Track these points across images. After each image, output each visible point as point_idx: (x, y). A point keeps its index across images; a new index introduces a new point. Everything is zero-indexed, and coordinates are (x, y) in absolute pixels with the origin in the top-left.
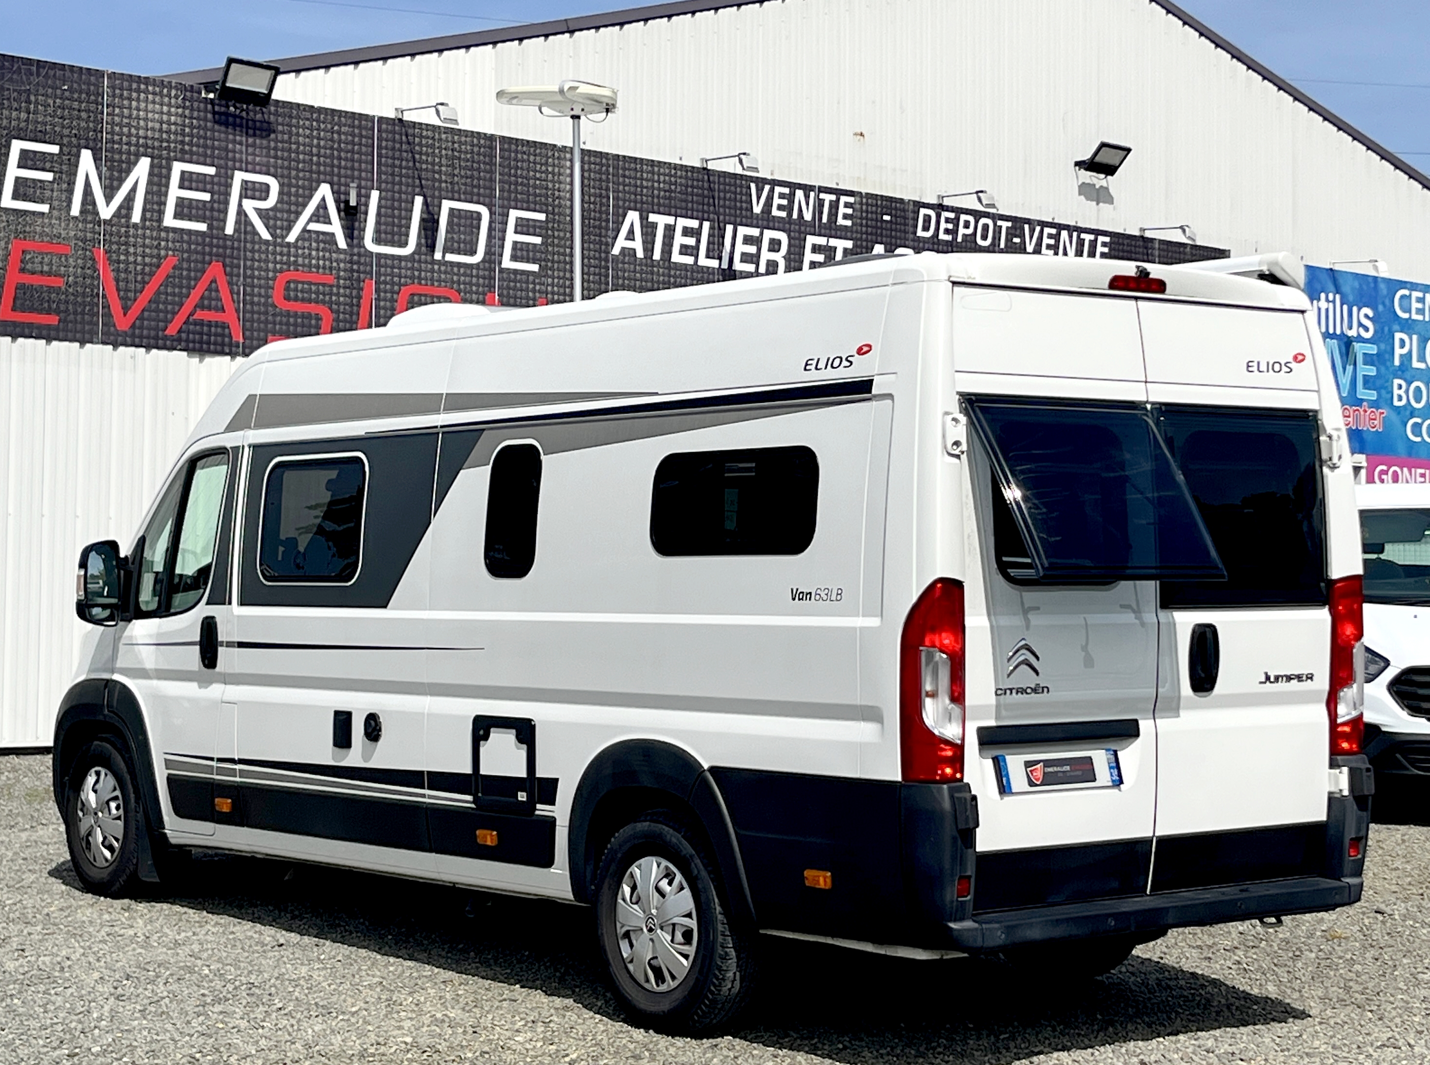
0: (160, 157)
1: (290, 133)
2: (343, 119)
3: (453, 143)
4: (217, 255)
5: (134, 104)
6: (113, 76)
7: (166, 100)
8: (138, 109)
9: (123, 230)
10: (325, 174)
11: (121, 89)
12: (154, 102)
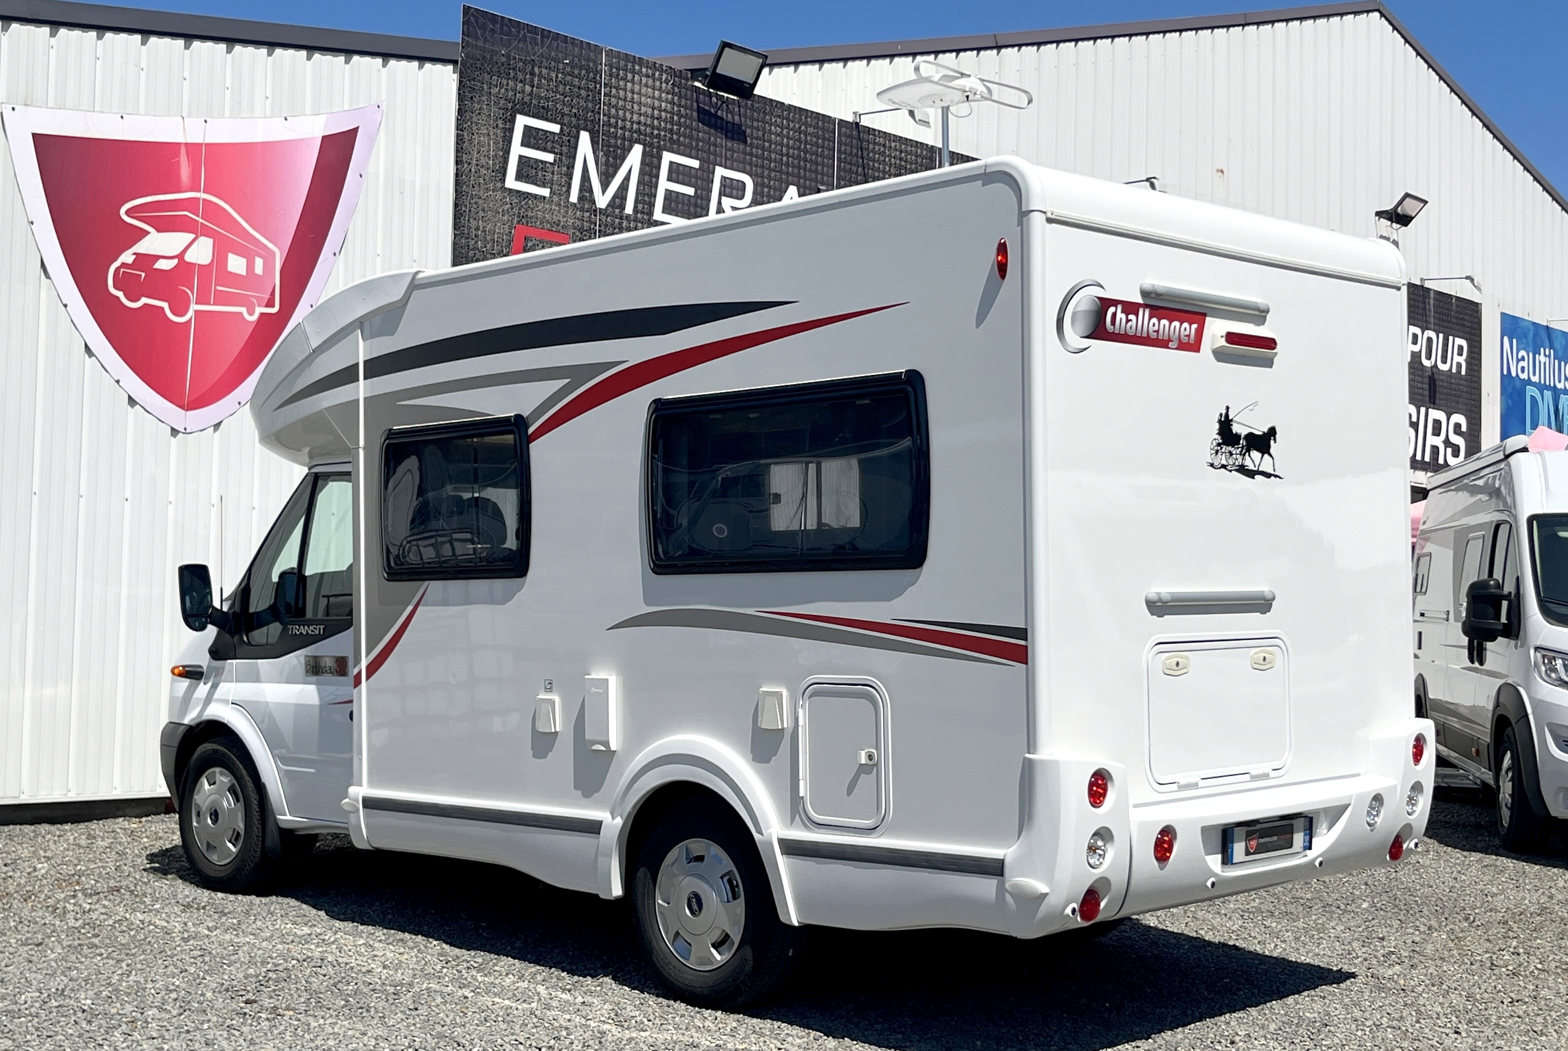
0: (651, 145)
1: (764, 128)
2: (809, 119)
3: (901, 152)
5: (629, 85)
6: (610, 53)
7: (658, 83)
8: (633, 92)
9: (617, 221)
10: (792, 175)
11: (618, 69)
12: (646, 86)
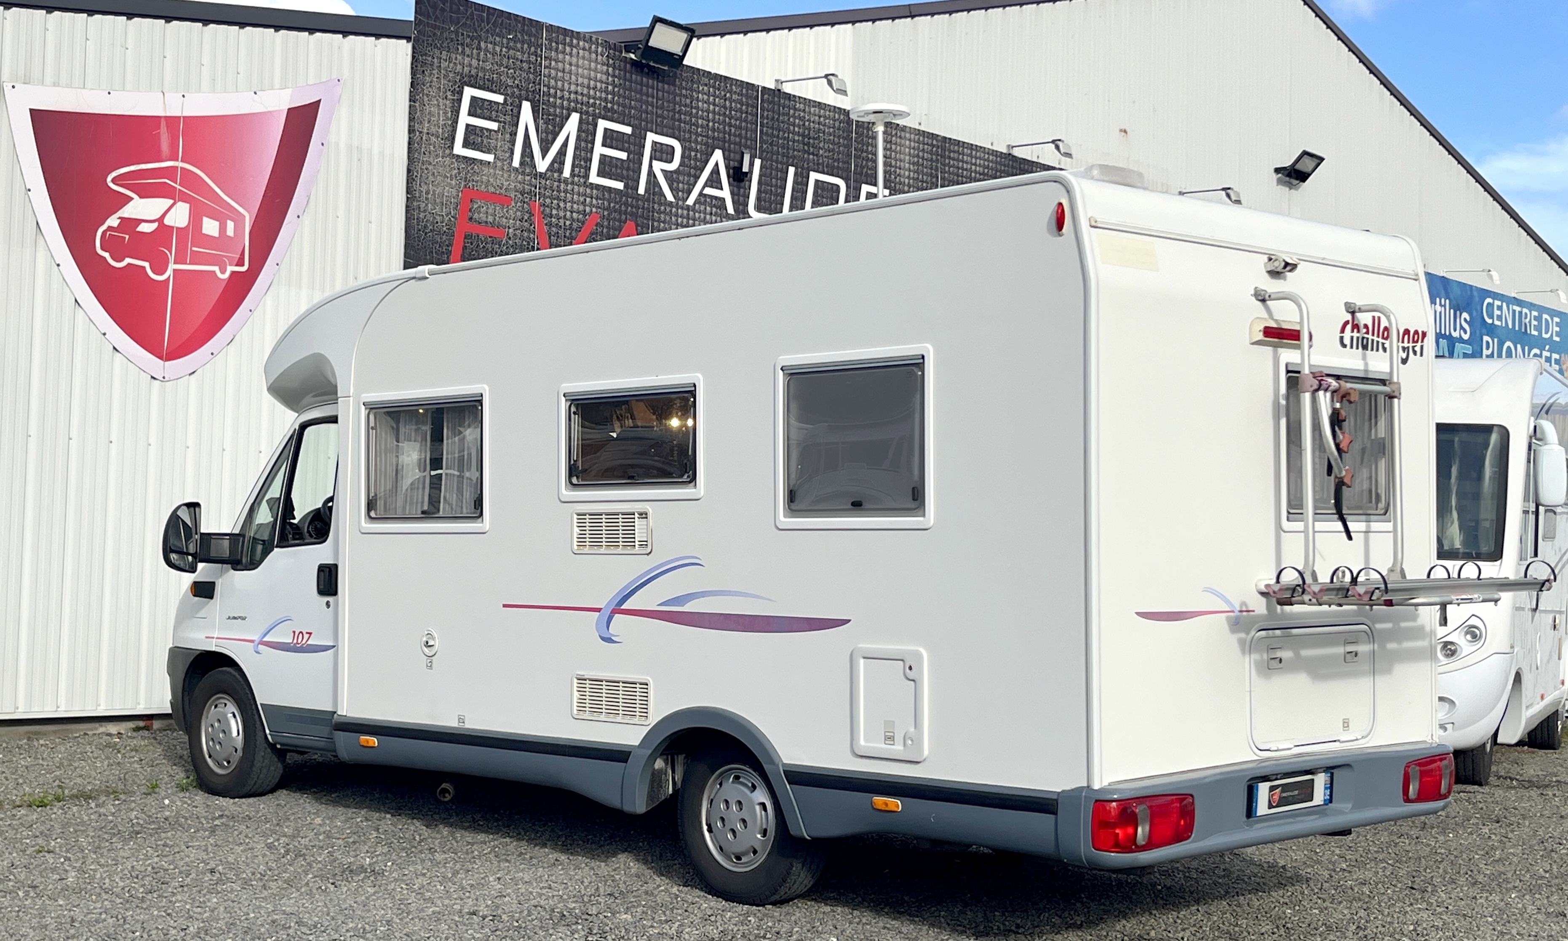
0: (587, 113)
1: (692, 96)
2: (734, 87)
3: (820, 117)
4: (632, 214)
5: (567, 58)
6: (550, 28)
7: (594, 56)
8: (571, 64)
9: (556, 184)
10: (718, 140)
11: (557, 42)
12: (583, 58)
